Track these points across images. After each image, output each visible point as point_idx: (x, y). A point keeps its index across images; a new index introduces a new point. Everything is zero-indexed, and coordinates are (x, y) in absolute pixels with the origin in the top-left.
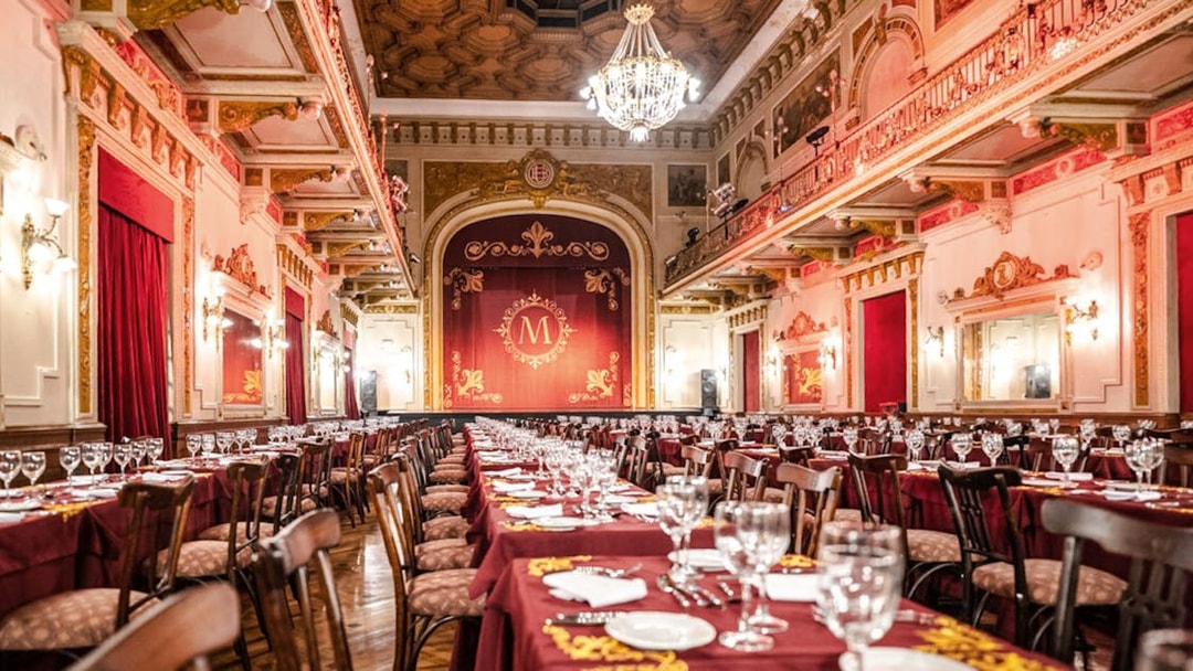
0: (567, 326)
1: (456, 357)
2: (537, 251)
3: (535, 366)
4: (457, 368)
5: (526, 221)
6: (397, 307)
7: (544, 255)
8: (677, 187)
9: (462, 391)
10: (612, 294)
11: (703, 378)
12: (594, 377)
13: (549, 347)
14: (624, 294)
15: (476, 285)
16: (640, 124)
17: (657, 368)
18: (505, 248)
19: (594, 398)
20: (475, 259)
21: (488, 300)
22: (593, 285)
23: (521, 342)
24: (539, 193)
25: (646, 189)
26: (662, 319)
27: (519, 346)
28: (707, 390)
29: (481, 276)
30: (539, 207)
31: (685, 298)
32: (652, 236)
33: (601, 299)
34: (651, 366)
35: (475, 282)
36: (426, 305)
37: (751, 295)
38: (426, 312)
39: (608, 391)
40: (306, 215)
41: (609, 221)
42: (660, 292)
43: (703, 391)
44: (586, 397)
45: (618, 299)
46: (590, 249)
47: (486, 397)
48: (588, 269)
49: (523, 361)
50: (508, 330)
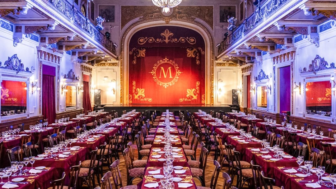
0: (179, 71)
1: (134, 83)
2: (167, 41)
3: (166, 87)
4: (134, 88)
5: (162, 29)
6: (110, 64)
7: (169, 42)
8: (224, 15)
9: (136, 97)
10: (197, 58)
11: (233, 93)
12: (190, 92)
13: (171, 79)
14: (202, 58)
15: (143, 55)
16: (166, 6)
17: (214, 89)
18: (154, 40)
19: (189, 100)
20: (142, 44)
21: (148, 60)
22: (190, 54)
23: (160, 77)
24: (167, 18)
25: (211, 16)
26: (217, 68)
27: (159, 79)
28: (234, 97)
29: (144, 50)
30: (167, 23)
31: (223, 61)
32: (213, 34)
33: (193, 60)
34: (212, 88)
35: (142, 53)
36: (121, 63)
37: (246, 61)
38: (121, 66)
39: (195, 97)
40: (49, 38)
41: (196, 29)
42: (216, 58)
43: (233, 98)
44: (186, 100)
45: (200, 60)
46: (189, 40)
47: (145, 99)
48: (188, 48)
49: (161, 85)
50: (155, 73)
